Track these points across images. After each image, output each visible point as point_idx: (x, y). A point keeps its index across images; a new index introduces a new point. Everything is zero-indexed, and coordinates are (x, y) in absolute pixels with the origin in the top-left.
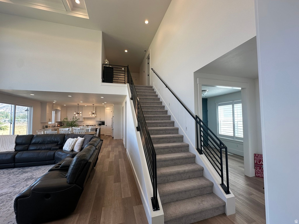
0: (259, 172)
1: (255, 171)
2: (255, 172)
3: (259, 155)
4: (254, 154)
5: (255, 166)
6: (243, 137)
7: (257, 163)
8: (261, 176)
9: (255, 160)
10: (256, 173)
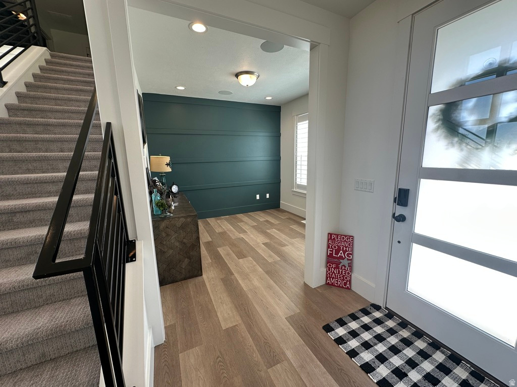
0: (333, 276)
1: (327, 272)
2: (327, 275)
3: (338, 235)
4: (329, 234)
5: (328, 262)
6: (306, 184)
7: (331, 254)
8: (337, 284)
9: (328, 247)
10: (327, 278)
